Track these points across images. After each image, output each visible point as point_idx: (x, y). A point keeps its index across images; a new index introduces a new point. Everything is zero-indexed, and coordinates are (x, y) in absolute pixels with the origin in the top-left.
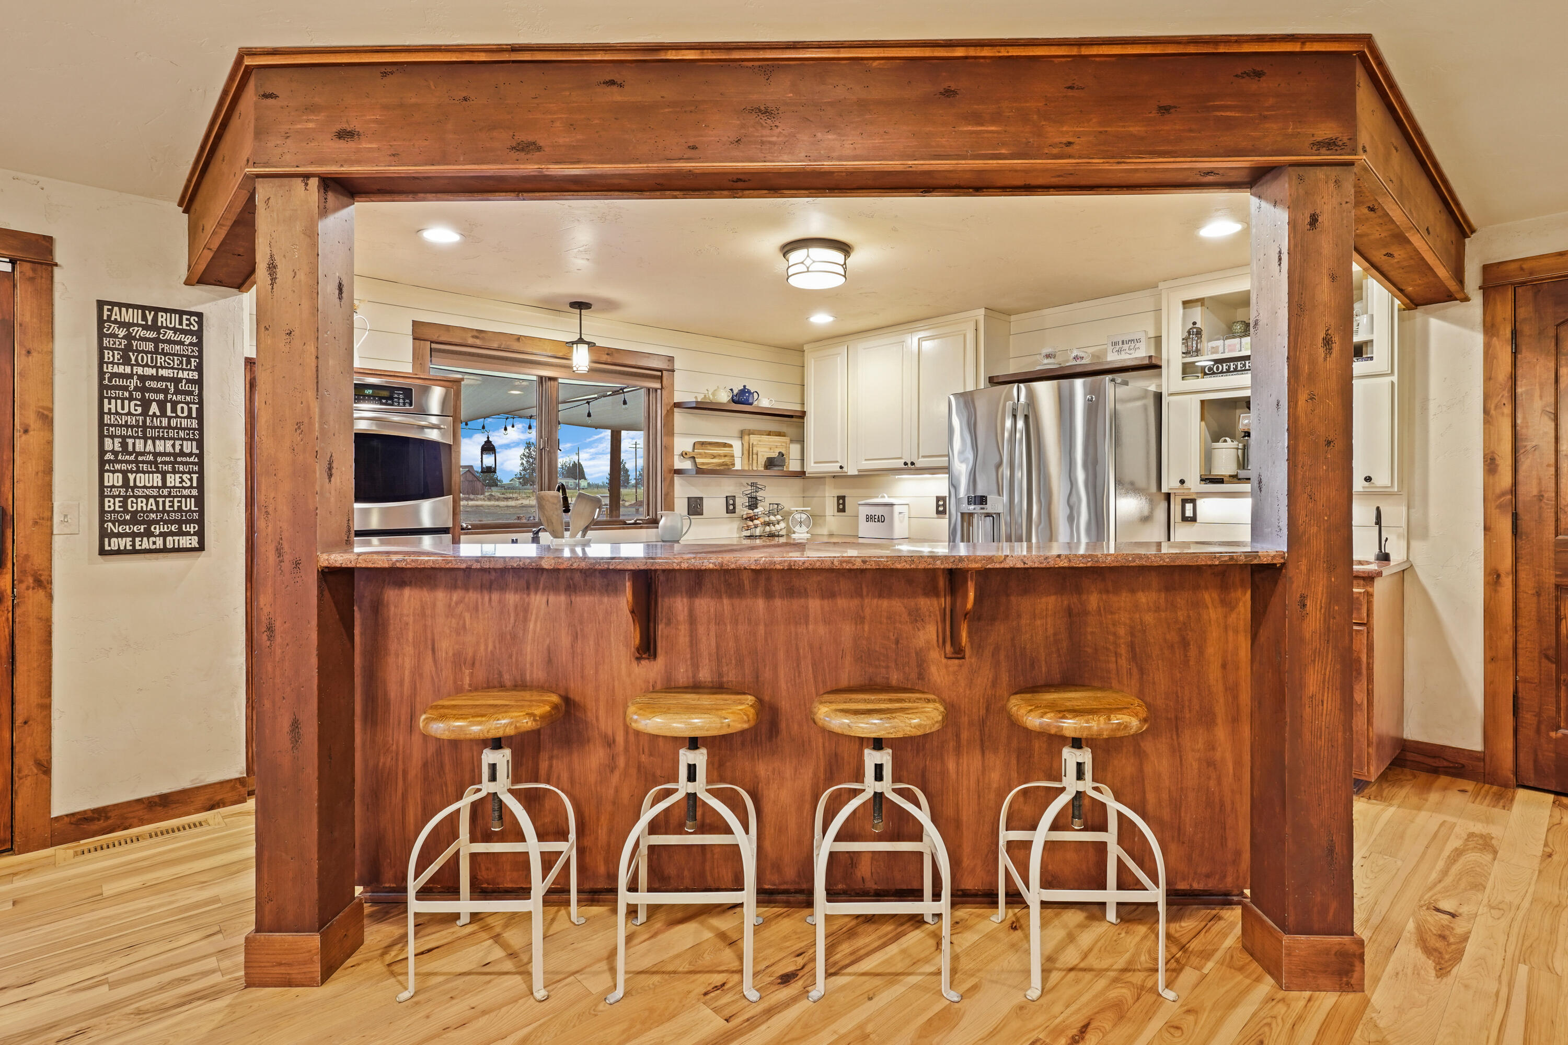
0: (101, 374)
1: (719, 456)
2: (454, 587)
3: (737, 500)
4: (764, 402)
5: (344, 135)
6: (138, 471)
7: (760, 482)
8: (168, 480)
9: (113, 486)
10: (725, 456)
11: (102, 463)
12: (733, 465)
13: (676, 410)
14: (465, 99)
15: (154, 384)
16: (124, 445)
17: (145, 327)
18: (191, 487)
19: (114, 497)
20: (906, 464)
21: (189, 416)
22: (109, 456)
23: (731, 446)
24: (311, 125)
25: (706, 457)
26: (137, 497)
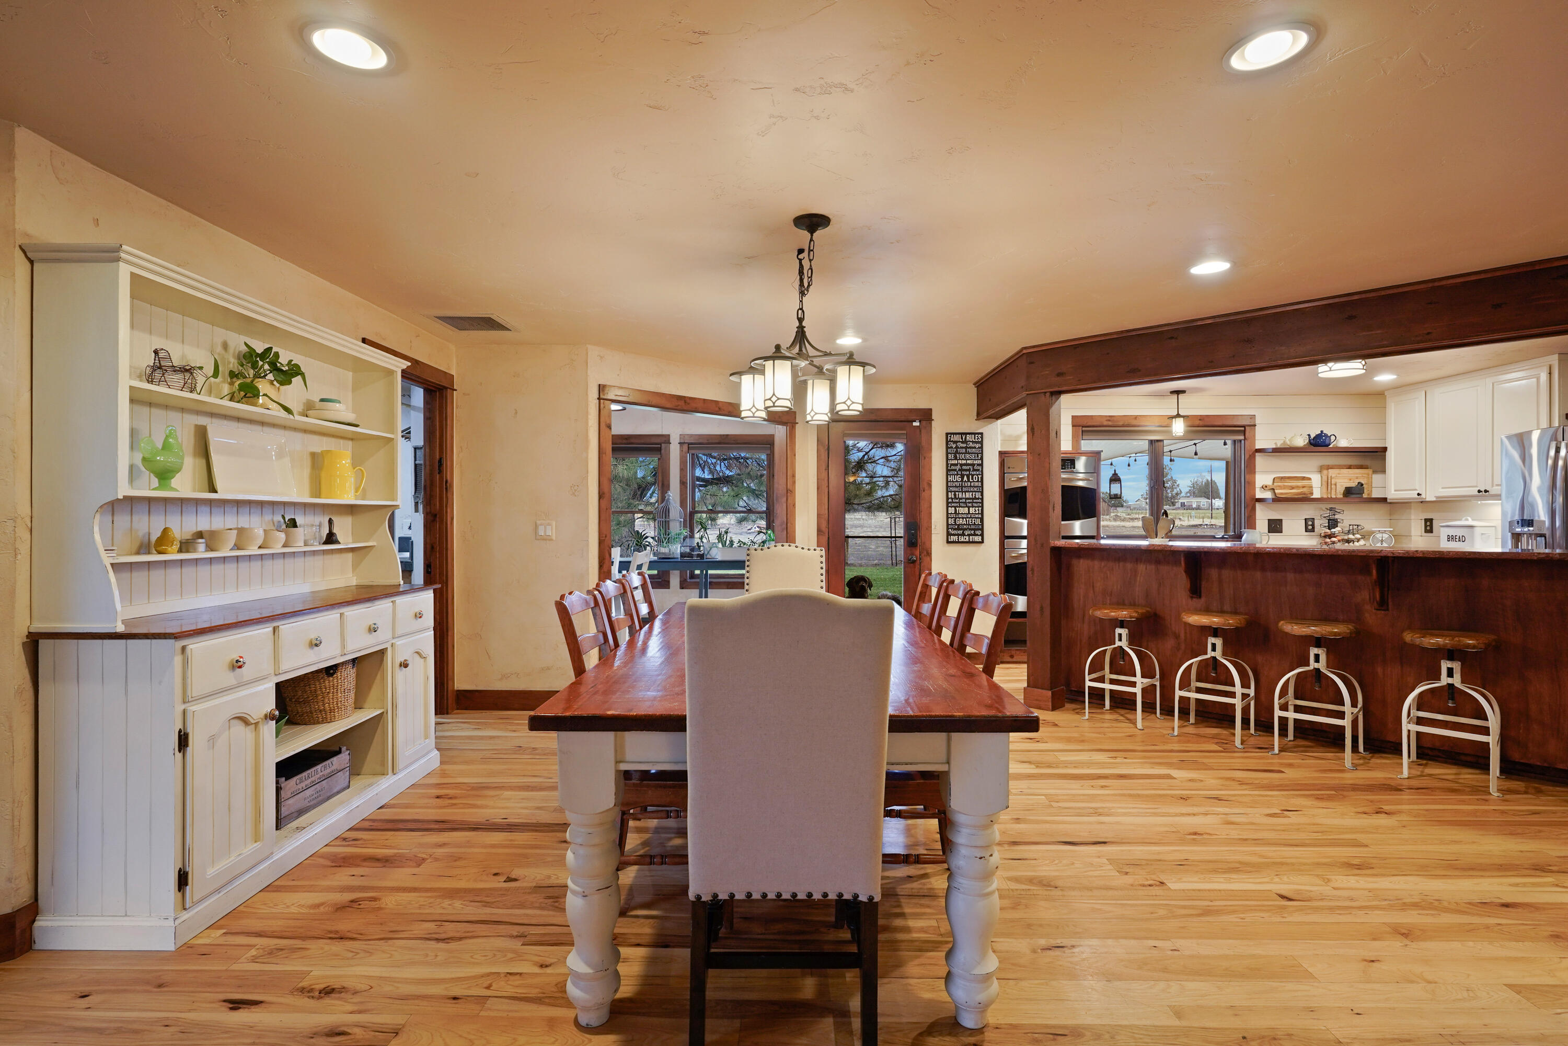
0: (947, 464)
1: (1298, 487)
2: (1102, 559)
3: (1316, 522)
4: (1343, 443)
5: (1059, 375)
6: (960, 507)
7: (1338, 507)
8: (971, 510)
9: (951, 513)
10: (1303, 487)
11: (948, 503)
12: (1312, 494)
13: (1257, 454)
14: (1108, 354)
15: (964, 467)
16: (955, 495)
17: (962, 442)
18: (979, 514)
19: (952, 518)
20: (1479, 491)
21: (978, 481)
22: (950, 500)
23: (1310, 479)
24: (1047, 372)
25: (1284, 489)
26: (959, 518)
